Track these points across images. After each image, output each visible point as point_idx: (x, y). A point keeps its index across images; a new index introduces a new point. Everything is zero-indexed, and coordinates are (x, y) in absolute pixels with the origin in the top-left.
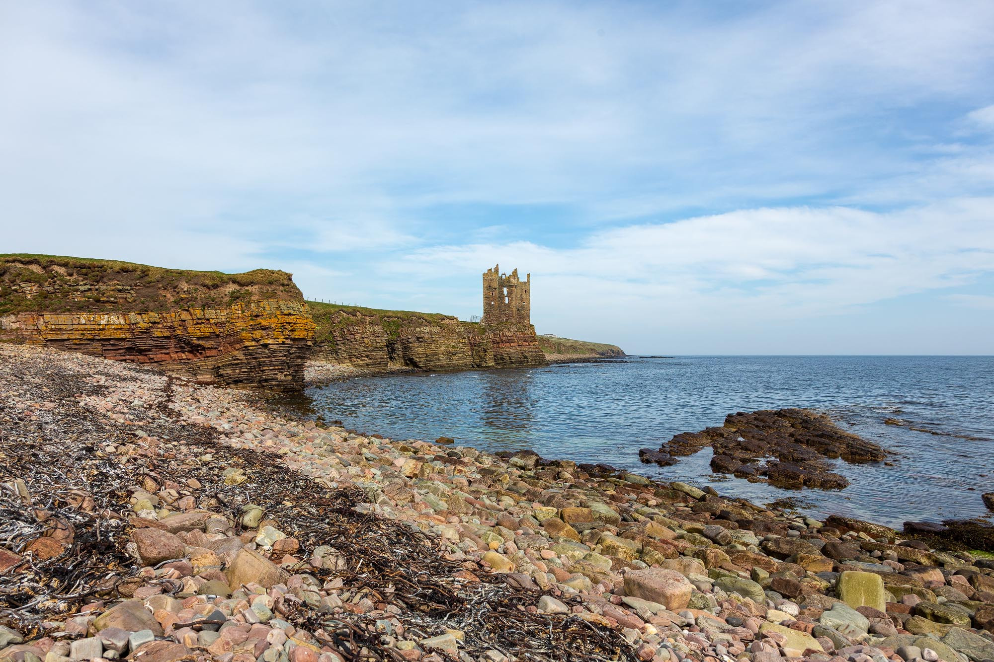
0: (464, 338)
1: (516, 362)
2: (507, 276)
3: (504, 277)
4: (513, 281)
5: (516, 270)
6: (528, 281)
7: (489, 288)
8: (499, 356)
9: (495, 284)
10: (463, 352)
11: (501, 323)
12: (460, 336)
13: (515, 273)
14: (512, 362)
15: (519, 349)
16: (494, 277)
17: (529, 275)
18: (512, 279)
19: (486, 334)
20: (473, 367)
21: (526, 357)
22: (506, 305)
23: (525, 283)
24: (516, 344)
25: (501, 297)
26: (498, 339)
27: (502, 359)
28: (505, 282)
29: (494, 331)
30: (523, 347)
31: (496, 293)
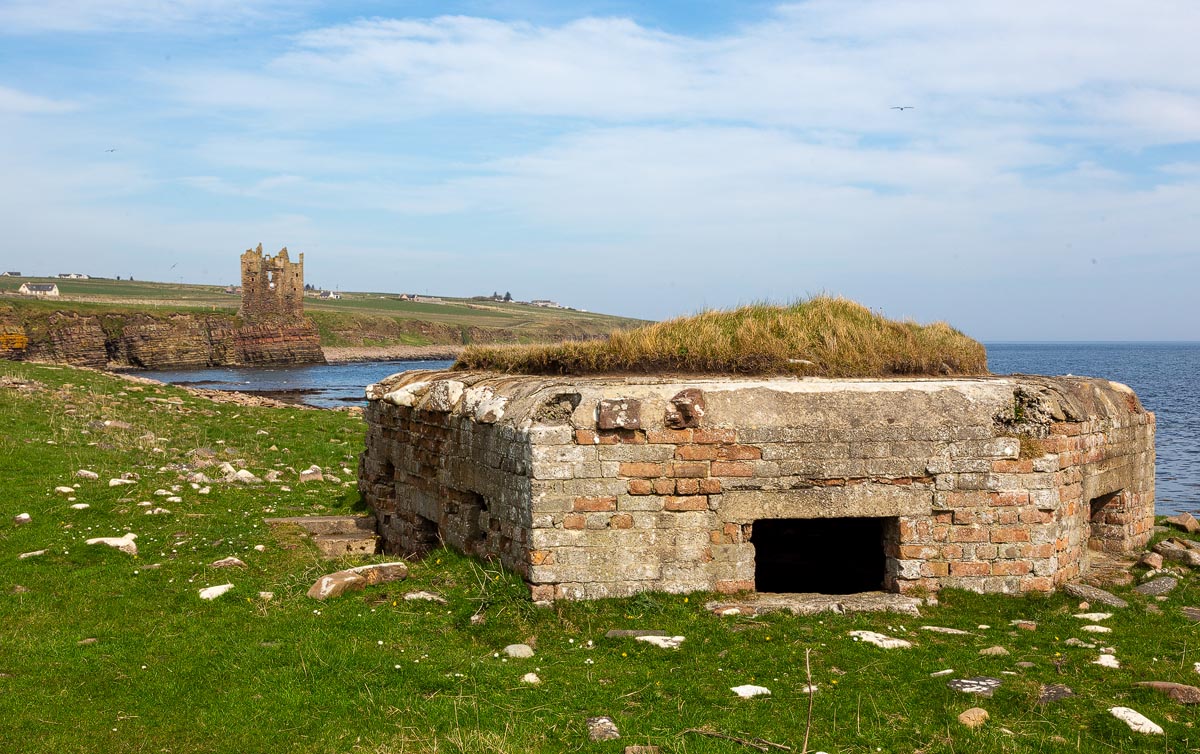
1: (277, 360)
2: (272, 257)
3: (268, 259)
4: (280, 264)
5: (285, 250)
6: (302, 263)
7: (248, 272)
8: (258, 354)
9: (256, 267)
10: (196, 350)
11: (263, 315)
13: (284, 254)
14: (273, 361)
15: (285, 345)
16: (254, 259)
17: (302, 255)
18: (277, 261)
19: (244, 328)
20: (208, 366)
21: (293, 355)
22: (270, 292)
23: (296, 265)
24: (281, 339)
25: (265, 282)
26: (258, 333)
27: (261, 357)
28: (268, 266)
29: (253, 324)
30: (291, 343)
31: (257, 278)
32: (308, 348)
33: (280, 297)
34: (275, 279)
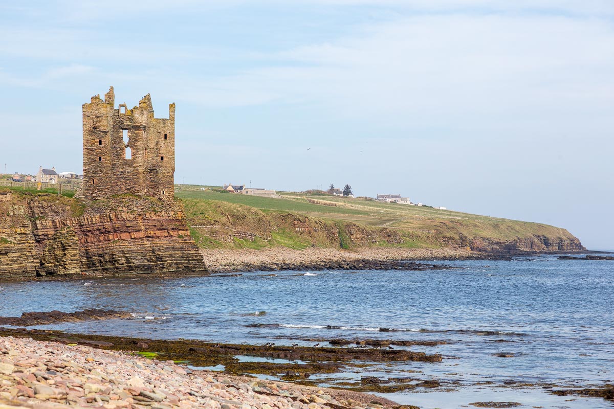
0: (24, 226)
1: (138, 267)
2: (130, 108)
3: (122, 111)
4: (141, 119)
5: (147, 98)
6: (172, 119)
7: (93, 131)
8: (107, 257)
9: (106, 124)
10: (20, 250)
11: (115, 196)
12: (15, 222)
13: (146, 104)
14: (131, 268)
15: (147, 244)
16: (103, 111)
17: (172, 106)
18: (137, 115)
19: (86, 216)
20: (38, 275)
21: (159, 259)
22: (126, 163)
23: (164, 120)
24: (142, 234)
25: (118, 148)
26: (108, 225)
27: (113, 261)
28: (123, 122)
29: (99, 210)
30: (156, 241)
31: (107, 140)
32: (182, 249)
33: (141, 170)
34: (133, 143)
